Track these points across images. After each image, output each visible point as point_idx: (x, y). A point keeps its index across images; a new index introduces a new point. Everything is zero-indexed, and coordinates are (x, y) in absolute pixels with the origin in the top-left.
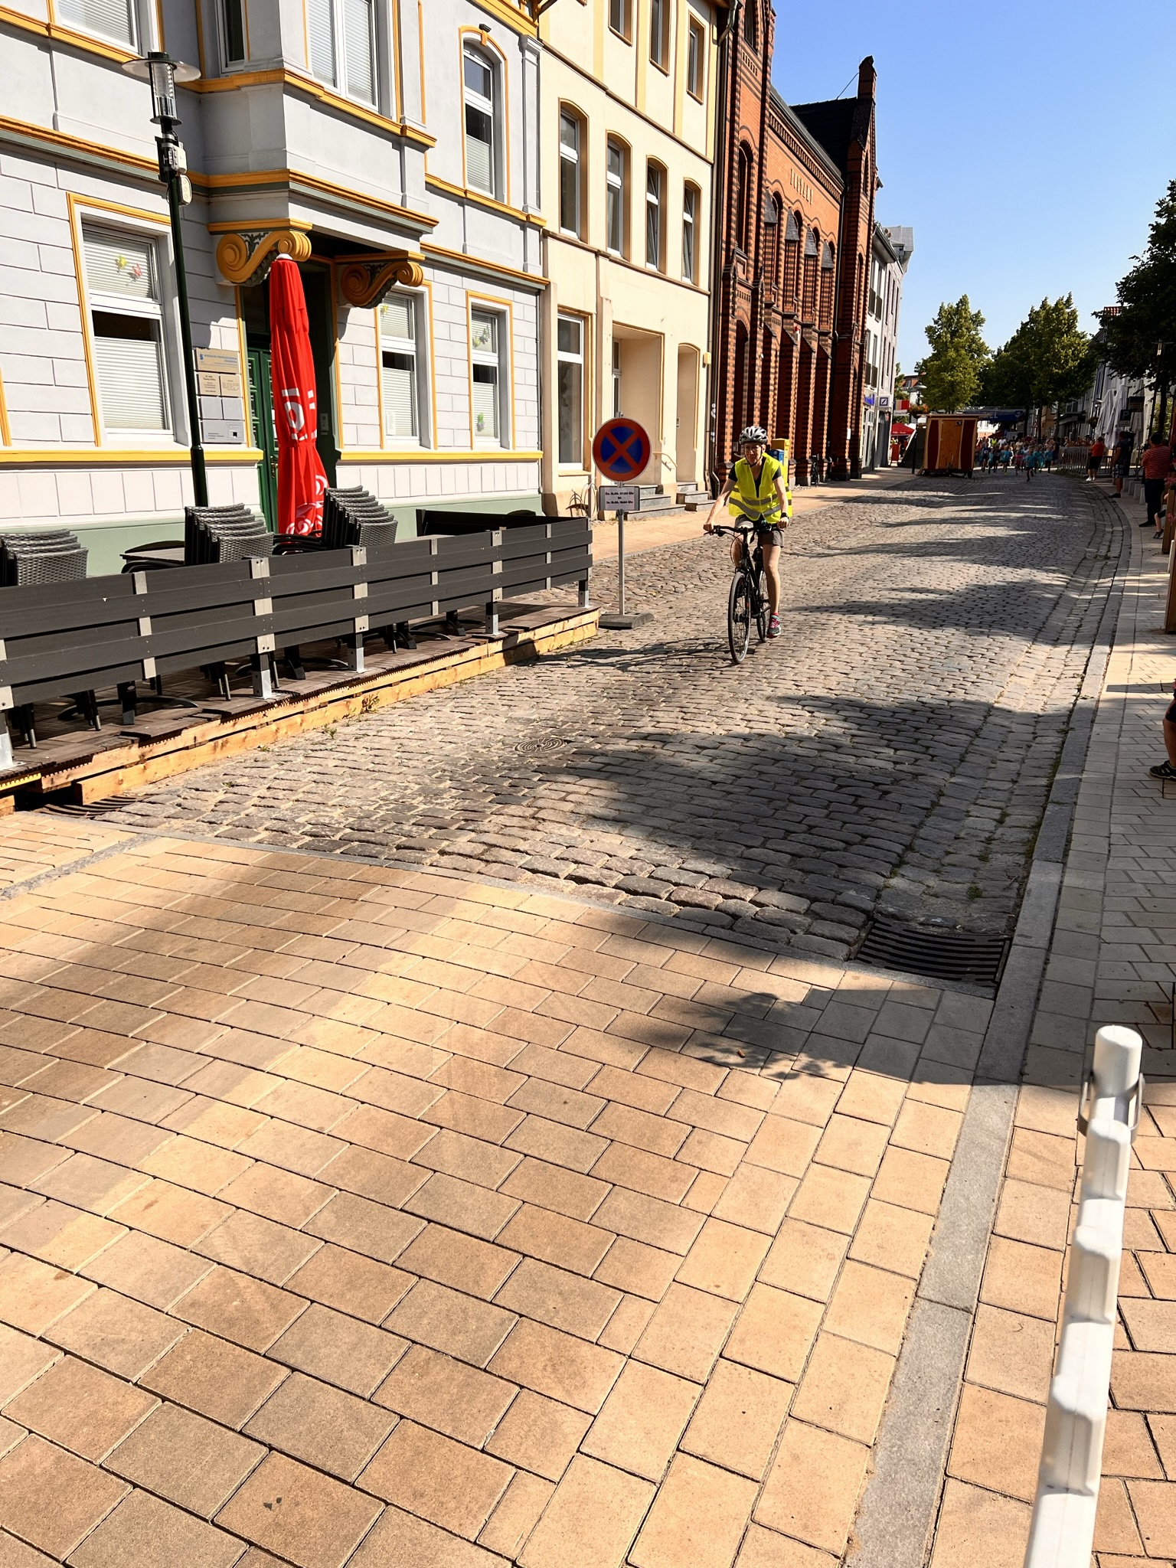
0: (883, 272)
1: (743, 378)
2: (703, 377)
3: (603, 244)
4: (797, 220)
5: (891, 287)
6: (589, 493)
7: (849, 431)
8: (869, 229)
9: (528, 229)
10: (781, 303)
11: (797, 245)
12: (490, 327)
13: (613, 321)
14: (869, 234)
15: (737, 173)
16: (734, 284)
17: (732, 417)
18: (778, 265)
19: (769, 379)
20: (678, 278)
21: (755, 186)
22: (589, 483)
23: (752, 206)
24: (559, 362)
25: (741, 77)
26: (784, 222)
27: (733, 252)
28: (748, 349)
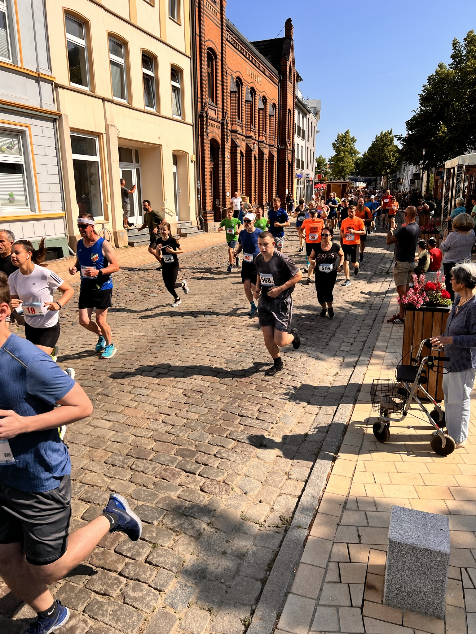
0: (305, 119)
1: (218, 167)
2: (191, 167)
3: (108, 95)
4: (253, 91)
5: (310, 125)
6: (104, 233)
7: (287, 190)
8: (294, 98)
9: (41, 82)
10: (244, 131)
11: (252, 103)
12: (16, 141)
13: (118, 138)
14: (294, 100)
15: (205, 63)
16: (207, 119)
17: (210, 187)
18: (242, 113)
19: (237, 167)
20: (170, 116)
21: (219, 71)
22: (103, 228)
23: (218, 81)
24: (74, 160)
25: (204, 14)
26: (244, 92)
27: (205, 103)
28: (220, 153)
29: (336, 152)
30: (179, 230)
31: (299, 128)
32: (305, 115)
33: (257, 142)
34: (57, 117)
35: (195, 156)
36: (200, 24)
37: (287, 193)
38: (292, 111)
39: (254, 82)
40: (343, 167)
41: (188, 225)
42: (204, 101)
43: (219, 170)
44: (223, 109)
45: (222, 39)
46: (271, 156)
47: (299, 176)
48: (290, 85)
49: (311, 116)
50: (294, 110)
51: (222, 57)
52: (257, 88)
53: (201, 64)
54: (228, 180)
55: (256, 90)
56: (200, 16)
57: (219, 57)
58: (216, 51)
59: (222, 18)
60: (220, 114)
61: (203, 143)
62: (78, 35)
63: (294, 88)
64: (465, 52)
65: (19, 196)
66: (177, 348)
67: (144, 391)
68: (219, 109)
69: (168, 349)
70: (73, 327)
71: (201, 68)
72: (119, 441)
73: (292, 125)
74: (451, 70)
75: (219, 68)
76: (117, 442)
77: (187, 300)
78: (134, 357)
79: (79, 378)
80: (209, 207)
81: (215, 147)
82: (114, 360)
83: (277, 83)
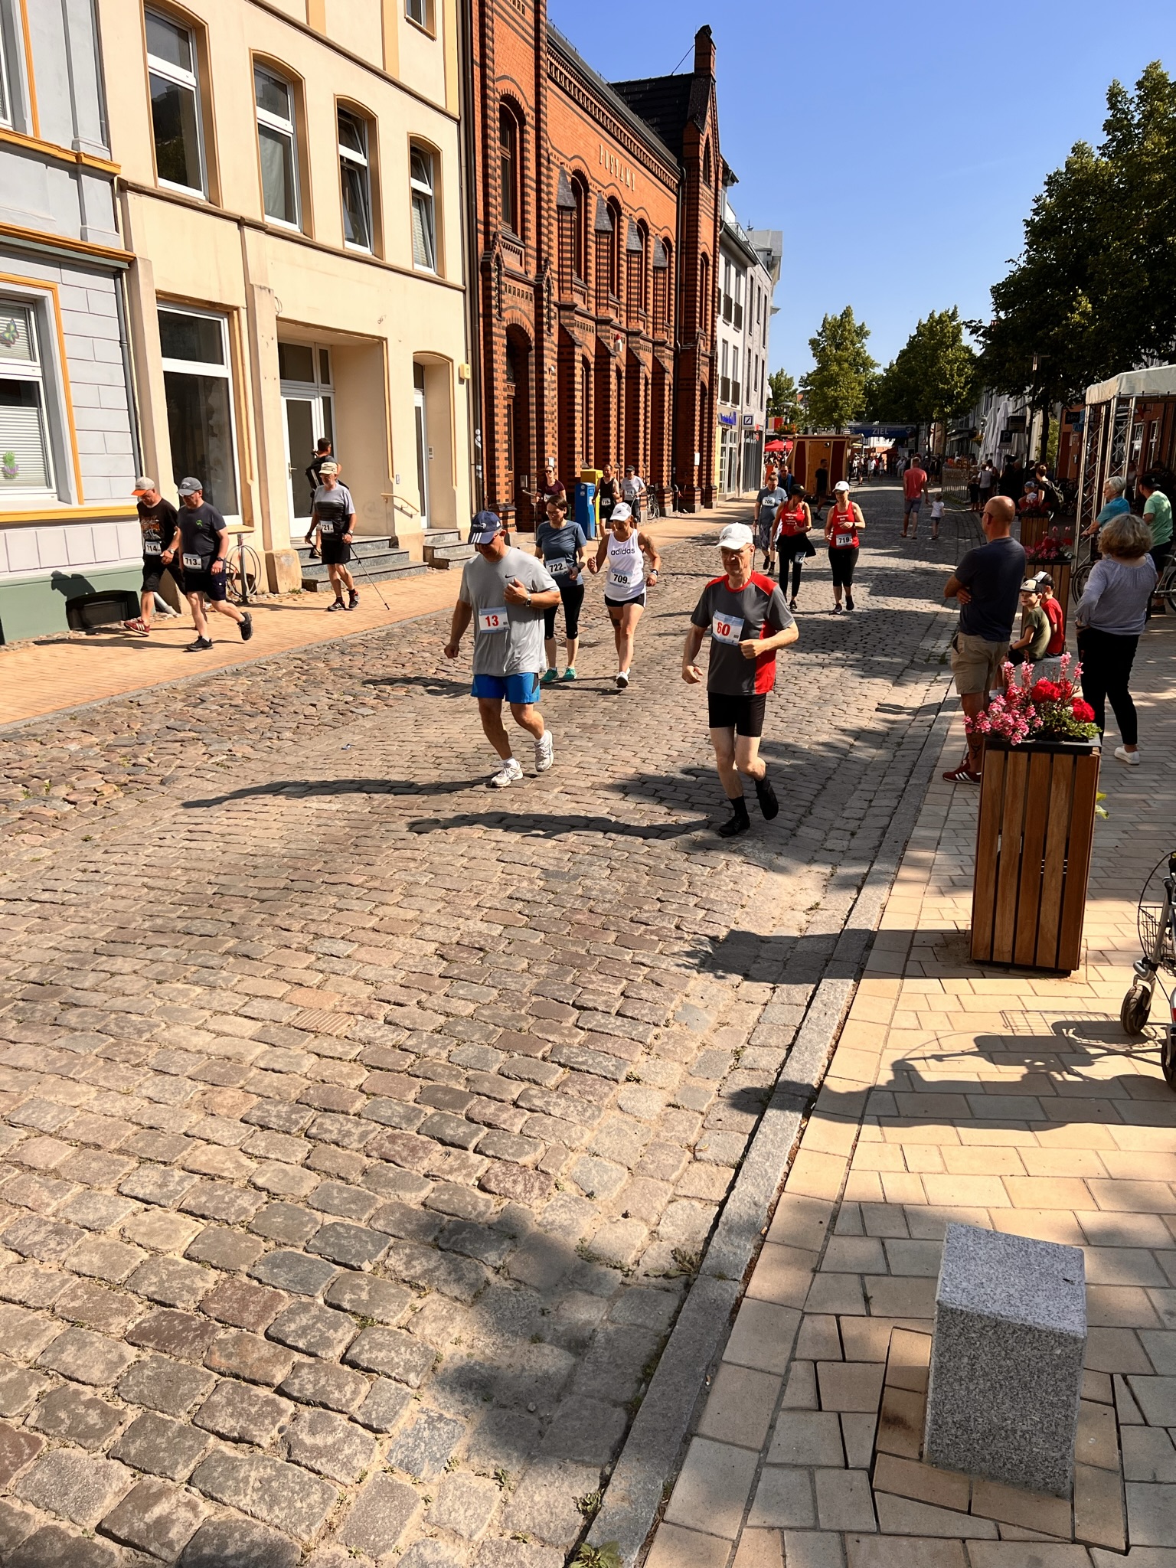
0: (743, 278)
1: (528, 396)
2: (460, 395)
3: (253, 211)
4: (614, 207)
5: (756, 295)
6: (241, 558)
7: (697, 456)
8: (715, 226)
9: (83, 176)
10: (593, 306)
11: (612, 236)
12: (20, 322)
13: (278, 319)
14: (715, 231)
15: (495, 134)
16: (499, 275)
17: (506, 446)
18: (586, 260)
19: (574, 397)
20: (407, 266)
21: (531, 155)
22: (240, 543)
23: (528, 181)
24: (166, 373)
25: (493, 10)
26: (593, 209)
27: (495, 235)
28: (533, 360)
29: (819, 362)
30: (428, 551)
31: (728, 300)
32: (742, 269)
33: (623, 335)
34: (125, 266)
35: (469, 367)
36: (483, 36)
37: (697, 462)
38: (711, 258)
39: (618, 183)
40: (835, 399)
41: (451, 539)
42: (492, 229)
43: (528, 404)
44: (539, 250)
45: (538, 76)
46: (658, 370)
47: (728, 421)
48: (705, 192)
49: (757, 271)
50: (715, 257)
51: (538, 120)
52: (625, 198)
53: (485, 136)
54: (551, 427)
55: (622, 205)
56: (482, 15)
57: (530, 119)
58: (523, 105)
59: (537, 21)
60: (533, 263)
61: (488, 334)
62: (177, 57)
63: (716, 200)
64: (1137, 117)
65: (30, 460)
66: (422, 843)
67: (340, 947)
68: (530, 251)
69: (399, 844)
70: (163, 788)
71: (485, 147)
72: (277, 1067)
73: (710, 292)
74: (1105, 159)
75: (531, 146)
76: (273, 1071)
77: (451, 723)
78: (317, 862)
79: (178, 913)
80: (504, 496)
81: (520, 347)
82: (267, 871)
83: (674, 187)
